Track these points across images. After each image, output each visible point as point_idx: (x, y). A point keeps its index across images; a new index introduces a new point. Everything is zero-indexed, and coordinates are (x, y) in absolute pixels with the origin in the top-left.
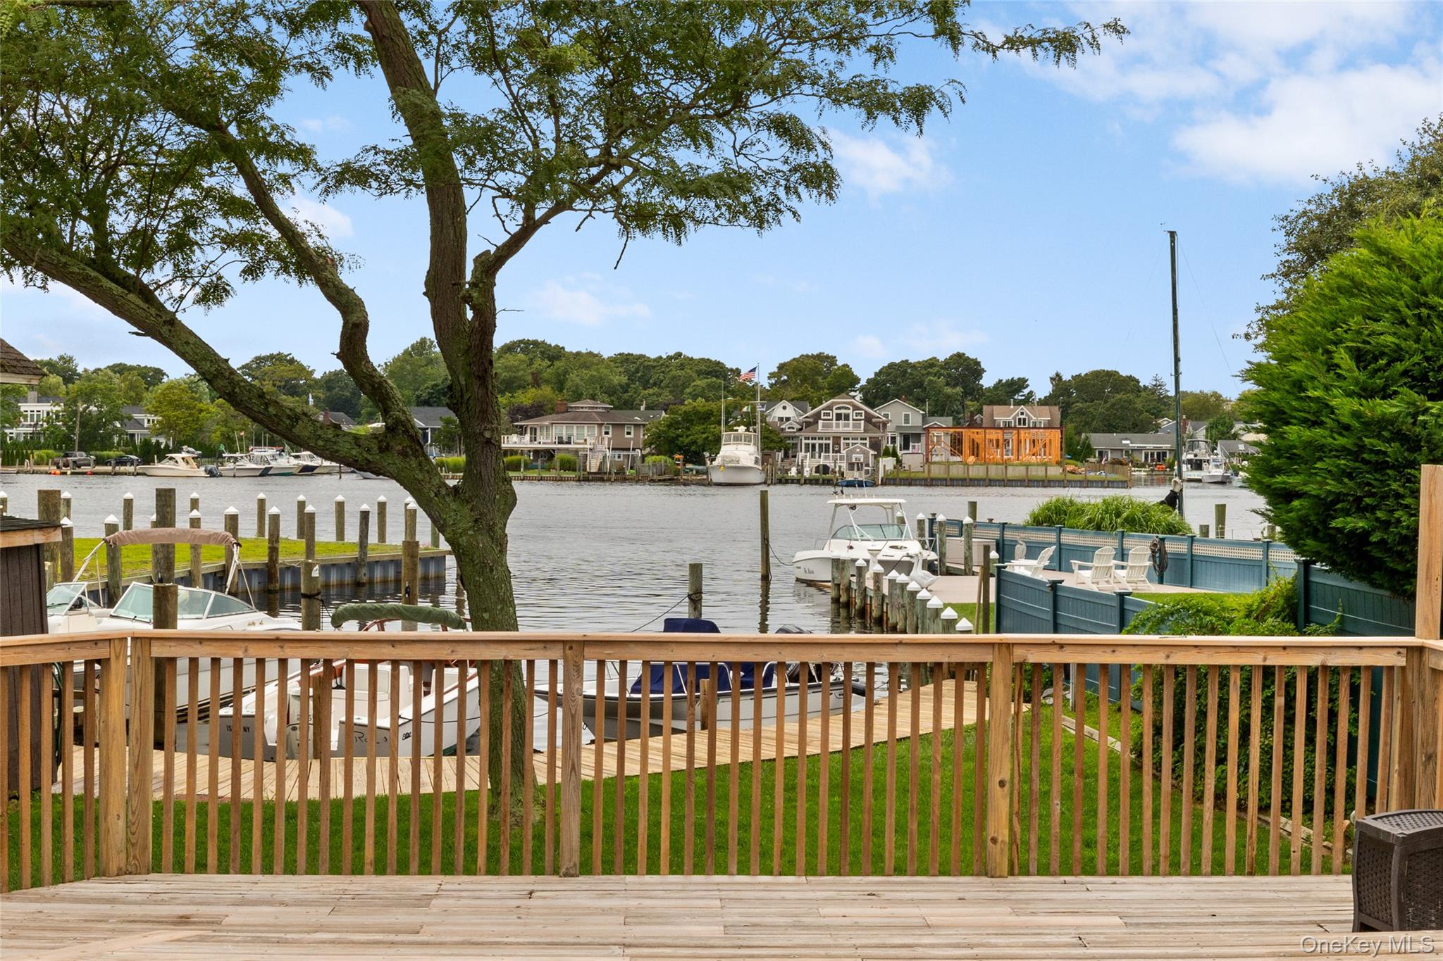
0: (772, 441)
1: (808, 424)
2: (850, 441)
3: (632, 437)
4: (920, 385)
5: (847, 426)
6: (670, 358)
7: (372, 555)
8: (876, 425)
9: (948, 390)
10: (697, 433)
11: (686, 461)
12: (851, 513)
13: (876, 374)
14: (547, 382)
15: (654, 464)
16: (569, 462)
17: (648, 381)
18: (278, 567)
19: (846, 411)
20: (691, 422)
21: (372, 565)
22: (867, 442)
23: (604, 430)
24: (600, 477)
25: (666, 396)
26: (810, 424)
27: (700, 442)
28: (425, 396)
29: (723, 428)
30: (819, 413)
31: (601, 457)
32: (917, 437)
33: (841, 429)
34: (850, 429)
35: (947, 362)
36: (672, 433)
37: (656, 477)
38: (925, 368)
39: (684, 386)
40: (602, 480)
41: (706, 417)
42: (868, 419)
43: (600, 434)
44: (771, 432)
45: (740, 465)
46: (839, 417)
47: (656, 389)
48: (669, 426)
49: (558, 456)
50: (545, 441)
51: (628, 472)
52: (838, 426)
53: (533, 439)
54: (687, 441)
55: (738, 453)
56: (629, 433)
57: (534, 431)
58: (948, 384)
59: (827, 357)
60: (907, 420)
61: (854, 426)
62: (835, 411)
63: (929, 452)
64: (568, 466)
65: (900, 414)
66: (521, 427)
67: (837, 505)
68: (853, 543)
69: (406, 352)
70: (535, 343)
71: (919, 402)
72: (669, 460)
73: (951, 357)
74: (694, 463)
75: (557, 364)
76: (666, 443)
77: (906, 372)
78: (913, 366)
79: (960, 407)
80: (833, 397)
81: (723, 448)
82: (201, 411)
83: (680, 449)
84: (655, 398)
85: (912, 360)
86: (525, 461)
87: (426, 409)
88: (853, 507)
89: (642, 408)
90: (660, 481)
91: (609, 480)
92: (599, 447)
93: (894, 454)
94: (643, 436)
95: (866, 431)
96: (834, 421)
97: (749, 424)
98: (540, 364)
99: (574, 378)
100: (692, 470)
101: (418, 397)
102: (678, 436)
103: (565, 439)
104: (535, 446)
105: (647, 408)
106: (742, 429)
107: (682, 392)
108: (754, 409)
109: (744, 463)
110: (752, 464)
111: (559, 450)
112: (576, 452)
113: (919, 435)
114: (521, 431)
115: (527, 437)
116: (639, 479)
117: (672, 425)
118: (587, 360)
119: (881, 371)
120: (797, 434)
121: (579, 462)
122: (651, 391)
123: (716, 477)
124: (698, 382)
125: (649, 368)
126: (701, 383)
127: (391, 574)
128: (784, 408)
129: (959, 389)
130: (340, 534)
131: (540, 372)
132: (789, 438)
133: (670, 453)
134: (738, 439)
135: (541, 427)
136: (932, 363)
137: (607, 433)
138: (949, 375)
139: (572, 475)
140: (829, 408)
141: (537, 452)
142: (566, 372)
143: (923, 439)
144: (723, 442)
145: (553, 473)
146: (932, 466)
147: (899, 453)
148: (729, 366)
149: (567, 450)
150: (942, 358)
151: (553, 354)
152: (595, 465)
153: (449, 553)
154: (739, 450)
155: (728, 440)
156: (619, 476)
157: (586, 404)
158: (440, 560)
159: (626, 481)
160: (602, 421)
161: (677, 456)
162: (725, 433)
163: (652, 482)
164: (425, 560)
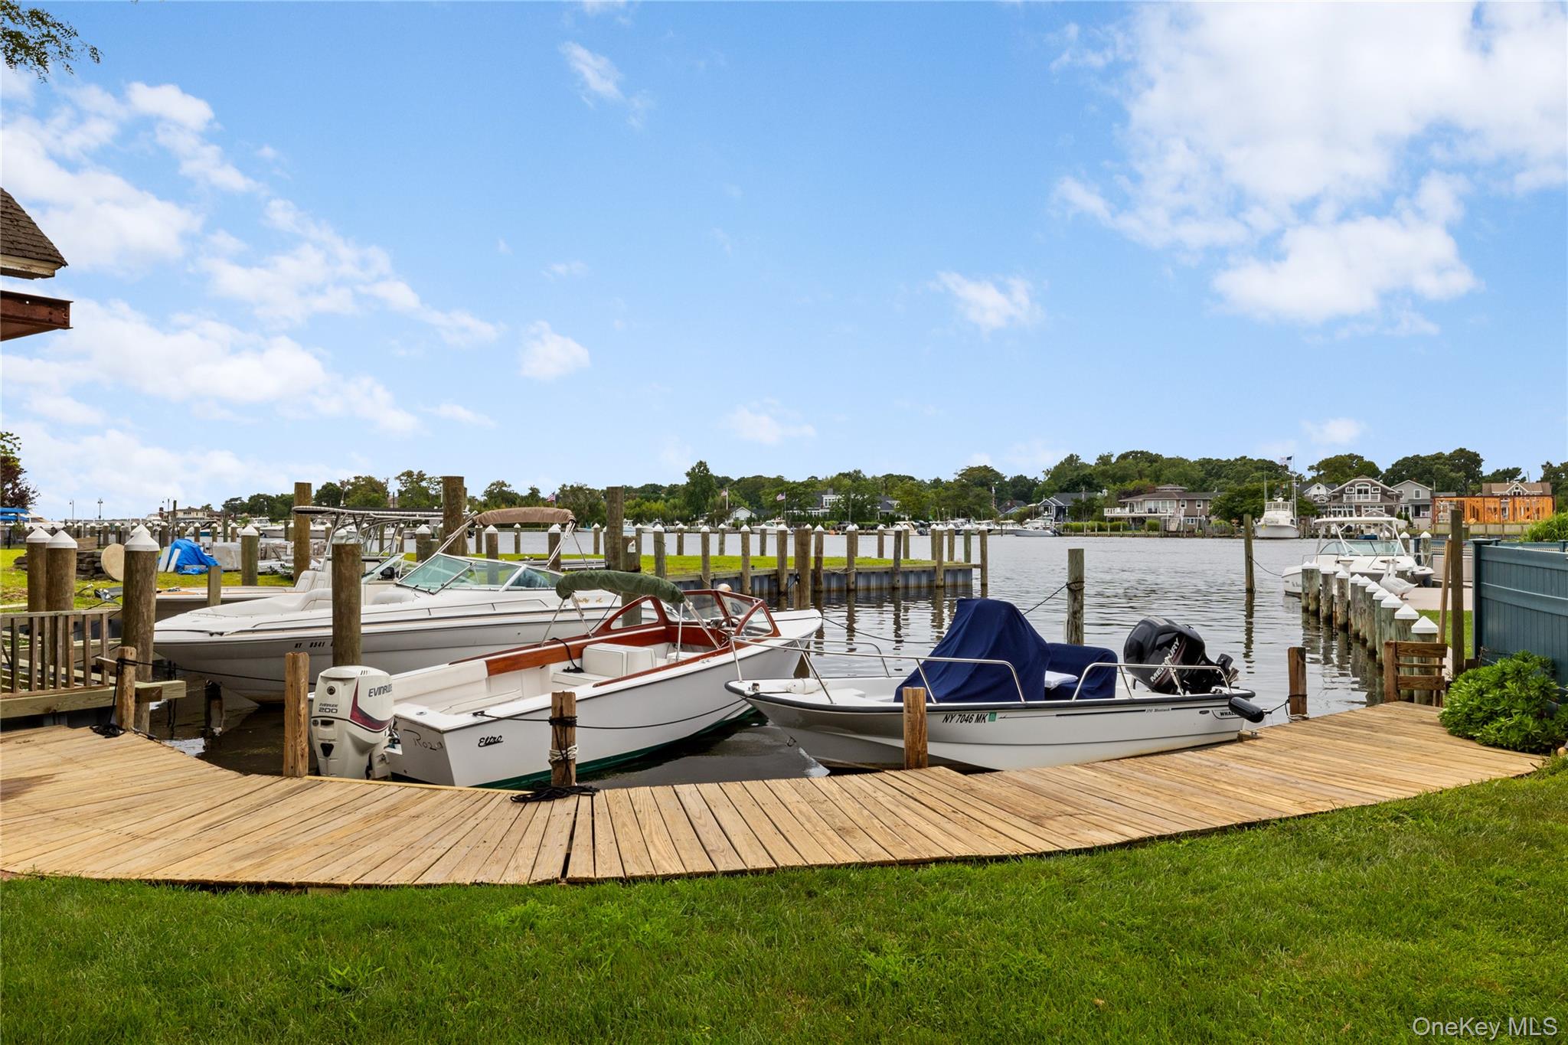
0: (1306, 509)
1: (1335, 497)
2: (1369, 509)
3: (1200, 508)
4: (1430, 472)
5: (1367, 498)
6: (1236, 460)
8: (1391, 497)
9: (1453, 474)
10: (1248, 504)
13: (1393, 465)
14: (1148, 476)
15: (1216, 525)
16: (1155, 524)
17: (1220, 475)
18: (822, 573)
19: (1366, 487)
20: (1244, 497)
21: (907, 574)
22: (1383, 509)
23: (1181, 504)
24: (1176, 534)
26: (1337, 497)
28: (1065, 486)
29: (1267, 500)
30: (1344, 489)
31: (1178, 522)
32: (1426, 507)
33: (1361, 500)
34: (1369, 500)
35: (1451, 456)
36: (1231, 505)
37: (1217, 534)
38: (1433, 460)
40: (1179, 536)
41: (1257, 494)
42: (1384, 493)
43: (1178, 506)
44: (1306, 503)
45: (1279, 524)
46: (1360, 492)
47: (1225, 480)
48: (1228, 500)
49: (1148, 521)
50: (1138, 513)
51: (1197, 531)
52: (1359, 498)
53: (1132, 510)
54: (1241, 510)
55: (1277, 517)
56: (1199, 506)
57: (1132, 506)
58: (1451, 471)
59: (1356, 457)
60: (1417, 494)
61: (1372, 497)
62: (1357, 488)
63: (1435, 515)
64: (1154, 528)
65: (1411, 491)
66: (1124, 503)
68: (1341, 558)
69: (1062, 463)
70: (1142, 453)
71: (1429, 484)
72: (1227, 523)
73: (1455, 452)
75: (1155, 464)
76: (1225, 511)
77: (1417, 463)
78: (1424, 459)
79: (1463, 487)
80: (1356, 477)
81: (1266, 513)
82: (923, 497)
83: (1236, 514)
84: (1223, 484)
85: (1422, 455)
86: (1123, 525)
87: (1066, 494)
89: (1215, 490)
90: (1219, 537)
91: (1182, 536)
92: (1177, 515)
93: (1407, 518)
94: (1209, 509)
95: (1382, 501)
96: (1356, 495)
97: (1287, 497)
98: (1145, 465)
99: (1167, 473)
101: (1060, 487)
102: (1235, 507)
103: (1153, 510)
104: (1133, 514)
105: (1219, 491)
106: (1280, 500)
107: (1243, 480)
109: (1281, 523)
110: (1288, 524)
111: (1149, 517)
112: (1159, 518)
113: (1428, 506)
114: (1123, 506)
115: (1127, 509)
116: (1204, 535)
117: (1231, 499)
118: (1177, 463)
119: (1397, 463)
120: (1327, 504)
121: (1162, 525)
122: (1222, 481)
123: (1260, 533)
124: (1256, 474)
125: (1220, 467)
127: (924, 581)
128: (1319, 488)
129: (1462, 474)
131: (1143, 470)
132: (1320, 507)
133: (1228, 519)
134: (1277, 506)
135: (1137, 503)
136: (1439, 457)
137: (1183, 506)
138: (1453, 465)
139: (1156, 533)
140: (1352, 485)
141: (1134, 519)
142: (1160, 470)
143: (1431, 508)
144: (1266, 510)
145: (1143, 532)
146: (1438, 526)
147: (1411, 518)
149: (1155, 517)
150: (1447, 453)
151: (1153, 459)
152: (1173, 527)
153: (975, 566)
154: (1279, 514)
155: (1270, 508)
156: (1191, 534)
157: (1168, 487)
158: (967, 572)
159: (1195, 536)
160: (1180, 498)
161: (1233, 521)
162: (1267, 503)
163: (1214, 537)
164: (954, 572)
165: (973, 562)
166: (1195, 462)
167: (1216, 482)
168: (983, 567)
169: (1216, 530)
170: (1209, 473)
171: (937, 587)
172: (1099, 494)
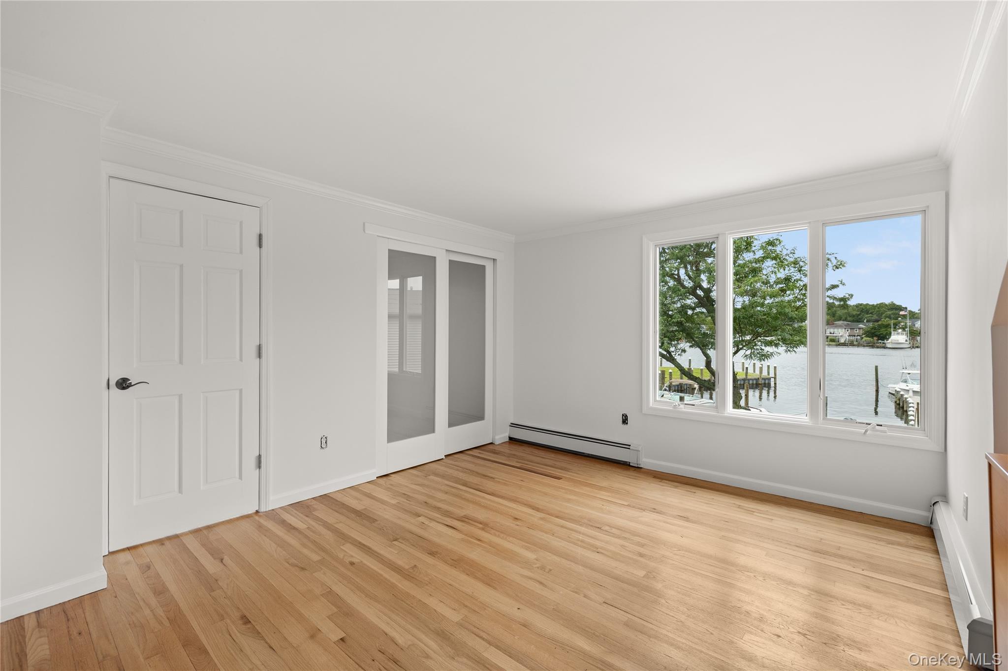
0: (915, 333)
3: (857, 332)
7: (749, 377)
10: (883, 331)
11: (878, 340)
12: (908, 375)
14: (829, 314)
15: (865, 340)
16: (833, 339)
17: (868, 312)
20: (881, 327)
21: (749, 380)
23: (847, 330)
24: (844, 344)
25: (875, 317)
27: (884, 334)
29: (892, 329)
31: (845, 338)
36: (873, 331)
37: (865, 345)
39: (882, 314)
40: (845, 345)
41: (888, 326)
43: (845, 331)
44: (914, 330)
45: (899, 342)
47: (871, 315)
48: (872, 329)
49: (829, 338)
51: (855, 343)
54: (879, 333)
56: (857, 330)
67: (903, 373)
68: (908, 385)
72: (872, 339)
74: (882, 340)
76: (870, 333)
81: (892, 336)
83: (876, 336)
84: (870, 318)
88: (909, 374)
89: (865, 321)
90: (867, 346)
91: (847, 345)
92: (845, 335)
94: (861, 332)
97: (904, 329)
99: (839, 313)
100: (881, 343)
102: (876, 332)
103: (832, 333)
105: (867, 322)
106: (900, 331)
107: (881, 315)
108: (906, 323)
109: (901, 341)
110: (905, 342)
111: (830, 336)
112: (836, 337)
116: (859, 345)
117: (874, 328)
121: (837, 340)
122: (869, 315)
123: (888, 346)
124: (888, 313)
125: (868, 308)
126: (889, 313)
127: (755, 382)
130: (754, 371)
133: (872, 337)
134: (899, 333)
139: (834, 343)
142: (836, 311)
144: (892, 334)
148: (903, 306)
149: (833, 336)
152: (842, 341)
153: (772, 377)
154: (898, 337)
155: (894, 335)
156: (851, 344)
157: (840, 323)
158: (769, 379)
159: (854, 345)
160: (846, 327)
161: (875, 338)
162: (893, 332)
163: (864, 346)
164: (764, 379)
165: (771, 376)
166: (853, 305)
167: (867, 316)
168: (775, 378)
169: (865, 343)
170: (862, 311)
171: (759, 384)
172: (804, 323)
